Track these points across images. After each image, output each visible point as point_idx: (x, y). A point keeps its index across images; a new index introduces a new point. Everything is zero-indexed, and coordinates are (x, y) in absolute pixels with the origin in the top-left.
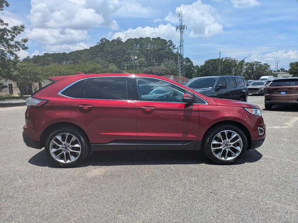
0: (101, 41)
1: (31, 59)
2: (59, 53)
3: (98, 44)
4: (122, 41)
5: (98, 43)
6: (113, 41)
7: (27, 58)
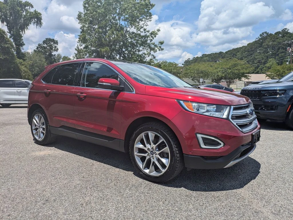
0: (261, 35)
1: (190, 61)
2: (216, 53)
3: (257, 40)
4: (289, 31)
5: (256, 38)
6: (276, 34)
7: (188, 60)
